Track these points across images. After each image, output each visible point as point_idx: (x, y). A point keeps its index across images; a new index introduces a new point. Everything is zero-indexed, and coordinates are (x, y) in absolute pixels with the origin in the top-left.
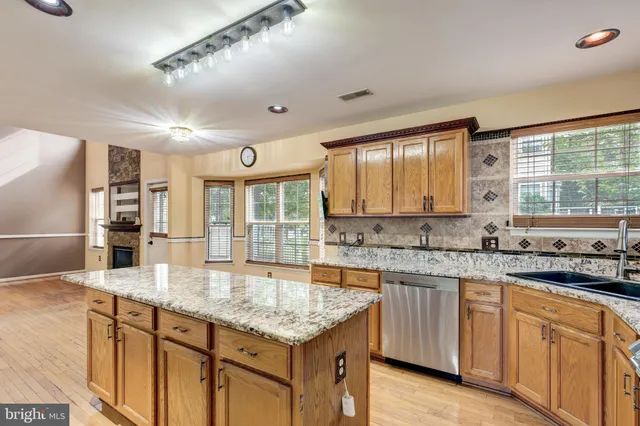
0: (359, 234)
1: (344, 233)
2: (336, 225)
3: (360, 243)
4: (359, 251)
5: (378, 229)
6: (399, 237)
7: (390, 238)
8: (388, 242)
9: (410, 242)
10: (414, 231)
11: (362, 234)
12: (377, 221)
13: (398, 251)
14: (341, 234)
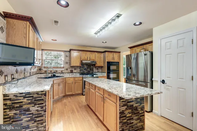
1: (7, 75)
2: (3, 70)
6: (21, 74)
8: (19, 77)
11: (13, 75)
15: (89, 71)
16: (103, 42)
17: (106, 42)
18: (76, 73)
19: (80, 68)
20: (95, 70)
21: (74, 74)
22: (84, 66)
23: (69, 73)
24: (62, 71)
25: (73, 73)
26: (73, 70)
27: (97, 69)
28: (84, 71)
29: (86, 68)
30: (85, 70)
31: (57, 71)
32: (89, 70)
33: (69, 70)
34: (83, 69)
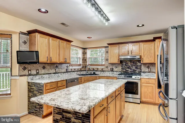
0: (37, 70)
1: (30, 70)
2: (26, 67)
3: (38, 74)
4: (38, 77)
5: (44, 68)
6: (50, 70)
7: (48, 70)
8: (47, 72)
9: (53, 71)
10: (54, 68)
11: (38, 70)
12: (44, 65)
13: (50, 75)
14: (29, 70)
15: (134, 71)
16: (138, 26)
17: (143, 25)
18: (117, 71)
19: (122, 66)
20: (144, 69)
21: (115, 73)
22: (128, 63)
23: (109, 71)
24: (102, 69)
25: (113, 71)
26: (114, 68)
27: (148, 67)
28: (127, 70)
29: (129, 66)
30: (128, 68)
31: (98, 69)
32: (134, 68)
33: (109, 68)
34: (126, 67)
